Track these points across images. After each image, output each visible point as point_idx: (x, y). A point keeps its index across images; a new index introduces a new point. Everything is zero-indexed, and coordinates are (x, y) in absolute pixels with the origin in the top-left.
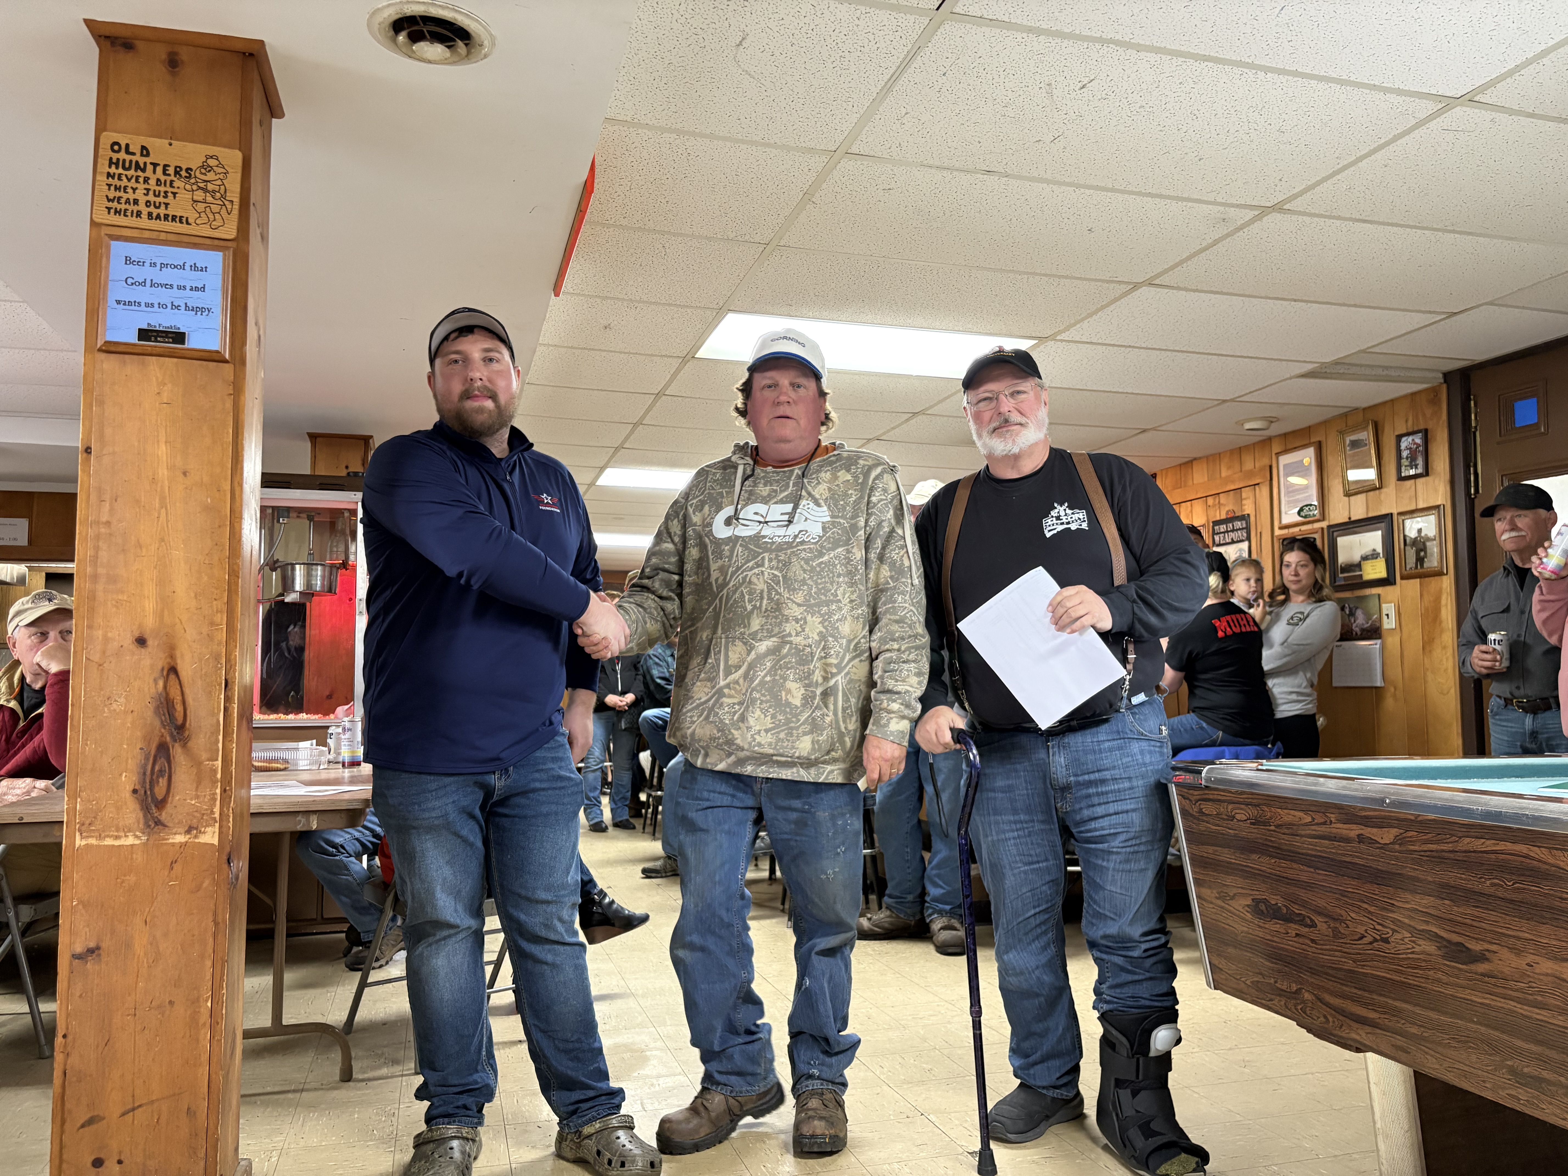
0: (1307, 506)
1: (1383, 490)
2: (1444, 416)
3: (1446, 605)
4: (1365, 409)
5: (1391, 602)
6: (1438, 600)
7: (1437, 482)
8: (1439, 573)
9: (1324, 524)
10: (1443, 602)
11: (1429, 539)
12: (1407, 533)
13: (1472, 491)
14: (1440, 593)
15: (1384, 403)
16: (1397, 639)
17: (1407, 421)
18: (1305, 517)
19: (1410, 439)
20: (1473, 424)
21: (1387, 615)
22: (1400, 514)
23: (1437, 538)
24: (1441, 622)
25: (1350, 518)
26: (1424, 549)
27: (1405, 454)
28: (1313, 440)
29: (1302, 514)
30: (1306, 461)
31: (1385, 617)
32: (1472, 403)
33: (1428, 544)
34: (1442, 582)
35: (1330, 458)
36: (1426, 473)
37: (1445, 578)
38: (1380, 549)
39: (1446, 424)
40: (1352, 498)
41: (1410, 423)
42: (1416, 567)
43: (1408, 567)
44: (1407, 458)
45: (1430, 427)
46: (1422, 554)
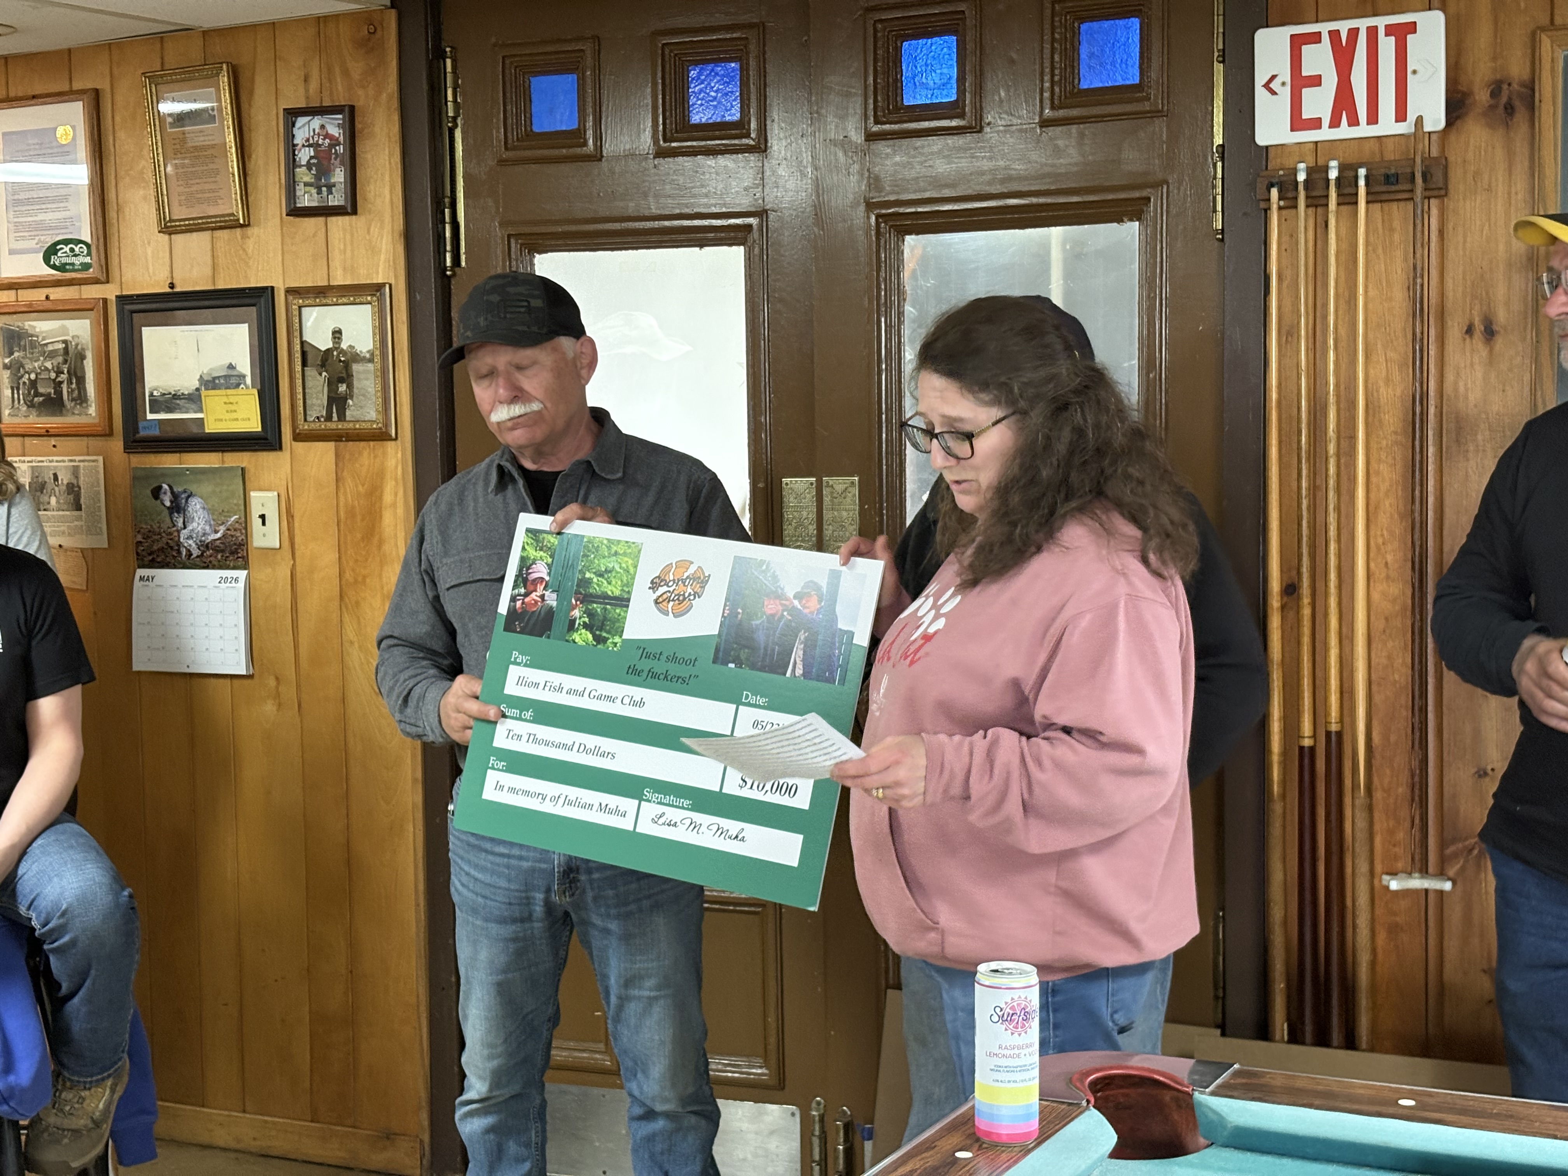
0: (66, 242)
1: (249, 231)
2: (392, 86)
3: (394, 505)
4: (206, 34)
5: (269, 490)
6: (374, 493)
7: (375, 230)
8: (381, 436)
9: (110, 292)
10: (388, 498)
11: (355, 357)
12: (307, 337)
13: (449, 263)
14: (380, 475)
15: (253, 28)
16: (284, 572)
17: (306, 80)
18: (62, 268)
19: (316, 122)
20: (451, 114)
21: (263, 517)
22: (291, 291)
23: (377, 359)
24: (381, 542)
25: (172, 286)
26: (346, 377)
27: (304, 155)
28: (77, 85)
29: (54, 260)
30: (64, 134)
31: (256, 522)
32: (449, 62)
33: (356, 368)
34: (385, 454)
35: (121, 135)
36: (351, 208)
37: (390, 445)
38: (245, 366)
39: (395, 103)
40: (179, 239)
41: (314, 85)
42: (329, 418)
43: (312, 415)
44: (309, 166)
45: (359, 103)
46: (343, 388)
